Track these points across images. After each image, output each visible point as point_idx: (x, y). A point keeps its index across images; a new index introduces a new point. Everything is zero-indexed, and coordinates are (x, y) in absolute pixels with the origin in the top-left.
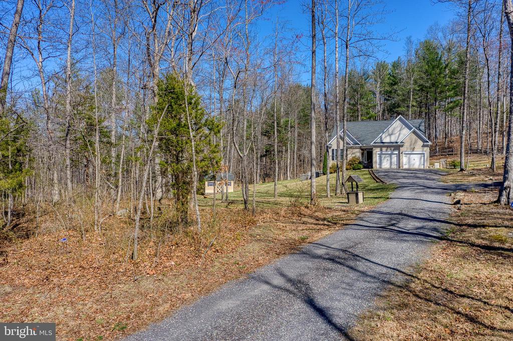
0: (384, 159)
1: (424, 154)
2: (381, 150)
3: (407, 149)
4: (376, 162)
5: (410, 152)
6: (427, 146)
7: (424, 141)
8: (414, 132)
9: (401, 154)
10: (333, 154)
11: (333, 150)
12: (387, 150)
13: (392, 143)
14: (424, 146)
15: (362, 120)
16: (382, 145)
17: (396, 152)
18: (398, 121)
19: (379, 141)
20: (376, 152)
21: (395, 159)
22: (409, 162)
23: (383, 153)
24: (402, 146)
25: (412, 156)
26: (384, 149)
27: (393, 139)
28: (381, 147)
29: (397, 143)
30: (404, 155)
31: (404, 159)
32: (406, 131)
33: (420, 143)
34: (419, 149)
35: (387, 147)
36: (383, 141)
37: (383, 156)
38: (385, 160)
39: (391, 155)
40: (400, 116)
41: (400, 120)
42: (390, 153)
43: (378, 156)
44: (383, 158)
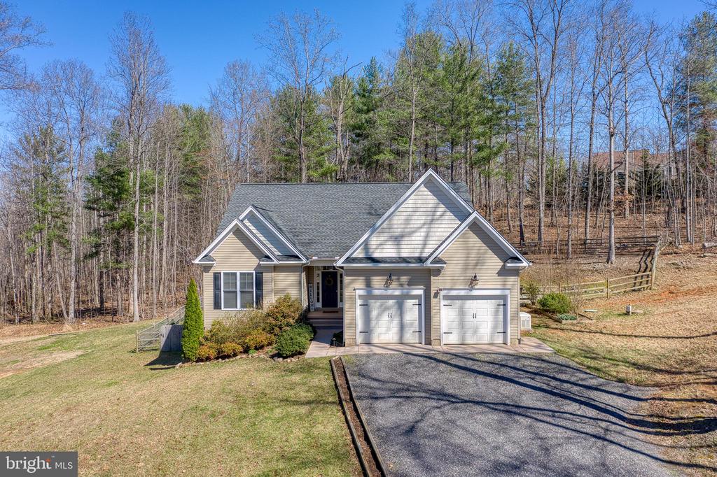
0: (379, 315)
1: (504, 298)
2: (368, 285)
3: (454, 281)
4: (353, 324)
5: (462, 293)
6: (515, 272)
7: (507, 257)
8: (475, 227)
9: (434, 301)
10: (217, 287)
11: (217, 277)
12: (387, 286)
13: (404, 260)
14: (503, 272)
15: (310, 180)
16: (372, 267)
17: (419, 291)
18: (423, 188)
19: (359, 254)
20: (353, 290)
21: (412, 313)
22: (462, 325)
23: (376, 292)
24: (438, 272)
25: (469, 303)
26: (378, 281)
27: (409, 249)
28: (367, 275)
29: (420, 260)
30: (443, 302)
31: (445, 316)
32: (447, 224)
33: (495, 263)
34: (490, 282)
35: (390, 275)
36: (375, 255)
37: (375, 305)
38: (385, 318)
39: (400, 301)
40: (430, 172)
41: (430, 184)
42: (397, 293)
43: (359, 302)
44: (374, 313)
